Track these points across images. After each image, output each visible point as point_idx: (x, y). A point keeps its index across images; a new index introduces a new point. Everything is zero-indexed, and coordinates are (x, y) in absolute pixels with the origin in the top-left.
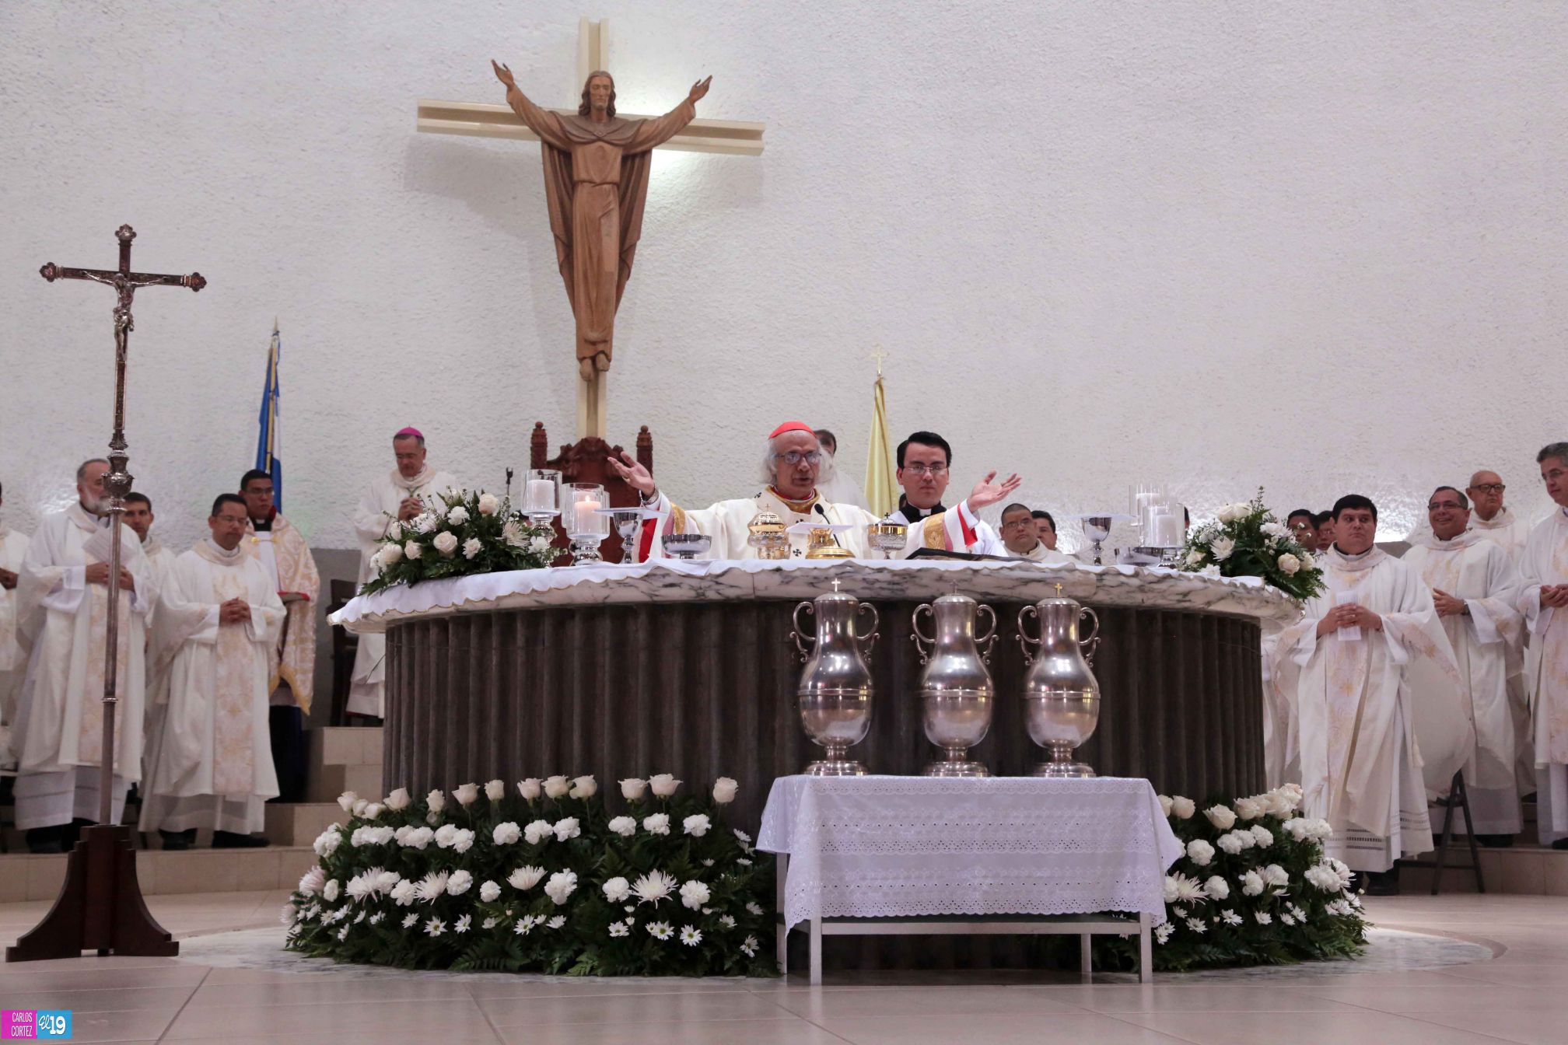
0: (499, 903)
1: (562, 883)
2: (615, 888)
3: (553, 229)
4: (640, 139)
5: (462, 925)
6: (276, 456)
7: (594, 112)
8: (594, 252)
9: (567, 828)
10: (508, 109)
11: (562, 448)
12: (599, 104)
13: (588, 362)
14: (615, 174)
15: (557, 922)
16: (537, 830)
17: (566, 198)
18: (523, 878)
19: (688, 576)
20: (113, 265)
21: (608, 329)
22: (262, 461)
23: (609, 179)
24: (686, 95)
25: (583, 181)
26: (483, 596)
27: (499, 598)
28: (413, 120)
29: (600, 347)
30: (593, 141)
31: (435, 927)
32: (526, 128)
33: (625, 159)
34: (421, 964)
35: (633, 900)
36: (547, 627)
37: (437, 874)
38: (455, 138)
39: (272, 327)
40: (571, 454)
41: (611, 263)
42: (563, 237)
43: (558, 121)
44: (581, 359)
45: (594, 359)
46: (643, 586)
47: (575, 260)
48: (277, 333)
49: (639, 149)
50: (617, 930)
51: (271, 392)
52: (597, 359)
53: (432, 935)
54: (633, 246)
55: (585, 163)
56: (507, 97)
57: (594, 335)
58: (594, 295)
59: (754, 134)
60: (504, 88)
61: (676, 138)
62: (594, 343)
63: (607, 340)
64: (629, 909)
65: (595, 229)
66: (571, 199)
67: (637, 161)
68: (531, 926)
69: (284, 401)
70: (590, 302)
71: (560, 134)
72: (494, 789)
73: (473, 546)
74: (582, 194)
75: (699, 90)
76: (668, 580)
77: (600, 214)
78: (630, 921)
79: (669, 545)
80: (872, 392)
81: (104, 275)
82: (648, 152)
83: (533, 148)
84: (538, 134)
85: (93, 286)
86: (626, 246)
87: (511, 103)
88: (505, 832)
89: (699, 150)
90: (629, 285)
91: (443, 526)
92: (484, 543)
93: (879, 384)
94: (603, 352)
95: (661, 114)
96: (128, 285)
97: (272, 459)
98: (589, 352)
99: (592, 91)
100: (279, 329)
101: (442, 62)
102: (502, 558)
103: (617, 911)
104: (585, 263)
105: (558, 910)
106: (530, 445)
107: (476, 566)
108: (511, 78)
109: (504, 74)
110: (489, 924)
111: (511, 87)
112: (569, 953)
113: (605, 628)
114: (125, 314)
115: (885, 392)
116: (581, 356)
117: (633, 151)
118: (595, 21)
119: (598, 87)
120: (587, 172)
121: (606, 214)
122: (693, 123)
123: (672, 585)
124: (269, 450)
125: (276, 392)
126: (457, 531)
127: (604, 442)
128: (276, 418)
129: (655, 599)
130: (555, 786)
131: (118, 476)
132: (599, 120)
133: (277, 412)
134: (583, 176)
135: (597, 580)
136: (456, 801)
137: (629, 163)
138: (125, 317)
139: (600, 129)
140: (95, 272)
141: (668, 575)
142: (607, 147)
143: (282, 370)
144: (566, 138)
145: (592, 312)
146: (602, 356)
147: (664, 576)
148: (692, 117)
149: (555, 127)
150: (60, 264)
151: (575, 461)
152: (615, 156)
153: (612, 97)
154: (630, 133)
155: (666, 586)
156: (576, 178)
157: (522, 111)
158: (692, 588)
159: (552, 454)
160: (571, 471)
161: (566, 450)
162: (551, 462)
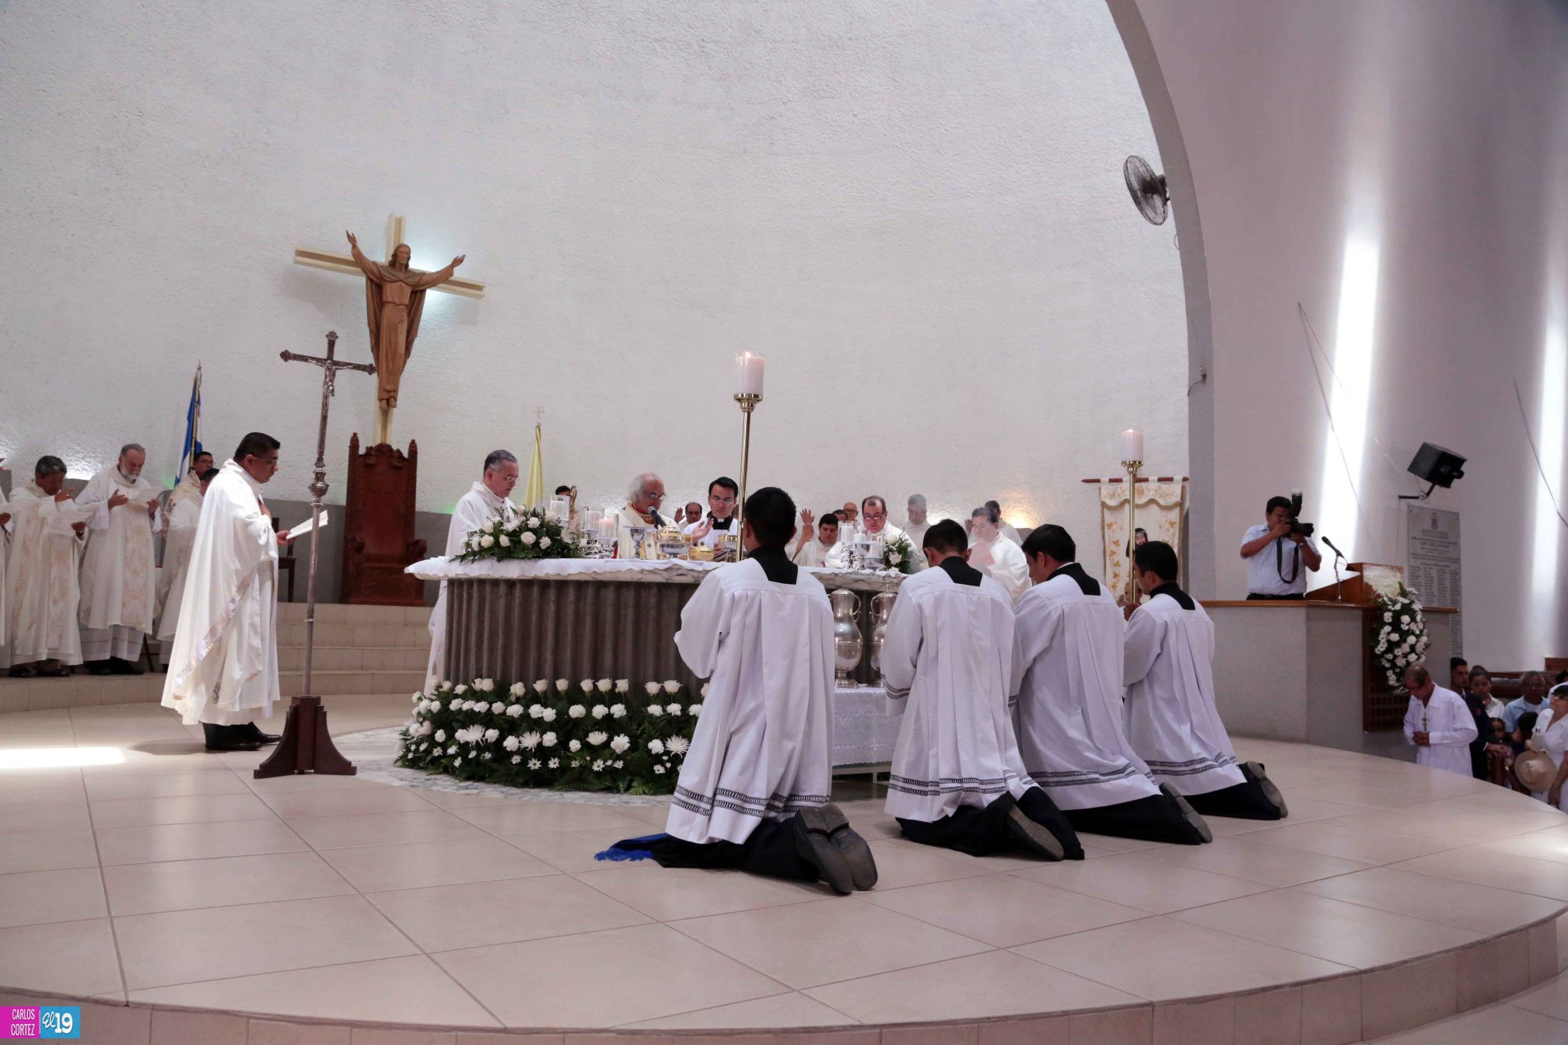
0: (581, 753)
1: (621, 742)
2: (656, 746)
3: (369, 326)
4: (422, 283)
5: (553, 764)
6: (198, 440)
7: (397, 265)
8: (392, 341)
9: (618, 710)
10: (352, 259)
11: (367, 448)
12: (402, 262)
13: (385, 401)
14: (406, 301)
15: (619, 764)
16: (599, 711)
17: (378, 312)
18: (596, 738)
19: (692, 570)
20: (324, 355)
21: (396, 383)
22: (189, 442)
23: (404, 303)
24: (450, 263)
25: (389, 302)
26: (557, 572)
27: (569, 575)
28: (290, 257)
29: (392, 394)
30: (397, 281)
31: (534, 764)
32: (359, 270)
33: (412, 293)
34: (525, 785)
35: (667, 752)
36: (590, 592)
37: (531, 733)
38: (312, 269)
39: (197, 364)
40: (373, 452)
41: (402, 349)
42: (374, 329)
43: (378, 268)
44: (381, 400)
45: (388, 400)
46: (665, 575)
47: (381, 344)
48: (200, 368)
49: (421, 288)
50: (659, 769)
51: (195, 403)
52: (390, 401)
53: (532, 769)
54: (412, 341)
55: (391, 292)
56: (352, 252)
57: (389, 387)
58: (391, 365)
59: (479, 288)
60: (351, 246)
61: (441, 285)
62: (389, 392)
63: (395, 391)
64: (665, 758)
65: (394, 329)
66: (381, 311)
67: (418, 295)
68: (602, 766)
69: (204, 408)
70: (388, 369)
71: (377, 274)
72: (562, 685)
73: (545, 542)
74: (388, 310)
75: (458, 262)
76: (680, 572)
77: (397, 322)
78: (668, 765)
79: (665, 548)
80: (533, 432)
81: (318, 360)
82: (424, 291)
83: (361, 281)
84: (365, 272)
85: (312, 366)
86: (410, 338)
87: (354, 256)
88: (576, 711)
89: (452, 293)
90: (409, 361)
91: (524, 527)
92: (552, 539)
93: (538, 427)
94: (393, 397)
95: (434, 271)
96: (334, 368)
97: (196, 441)
98: (385, 396)
99: (399, 254)
100: (201, 366)
101: (309, 227)
102: (562, 550)
103: (658, 759)
104: (387, 347)
105: (618, 757)
106: (349, 444)
107: (547, 554)
108: (355, 241)
109: (352, 239)
110: (575, 764)
111: (354, 247)
112: (627, 782)
113: (629, 596)
114: (331, 385)
116: (381, 398)
117: (417, 289)
118: (399, 216)
119: (403, 252)
120: (393, 297)
121: (401, 321)
122: (452, 278)
123: (682, 575)
124: (194, 436)
125: (199, 402)
126: (534, 531)
127: (390, 446)
128: (199, 419)
129: (669, 581)
130: (604, 685)
131: (320, 485)
132: (400, 270)
133: (199, 414)
134: (390, 299)
135: (636, 569)
136: (534, 690)
137: (413, 296)
138: (331, 388)
139: (401, 275)
140: (313, 358)
141: (680, 569)
142: (403, 285)
143: (203, 391)
144: (382, 278)
145: (388, 375)
146: (393, 400)
147: (678, 569)
148: (452, 275)
149: (376, 270)
150: (293, 351)
151: (374, 456)
152: (408, 290)
153: (409, 258)
154: (417, 279)
155: (678, 575)
156: (384, 299)
157: (359, 261)
158: (693, 577)
159: (362, 451)
160: (372, 461)
161: (369, 449)
162: (361, 456)
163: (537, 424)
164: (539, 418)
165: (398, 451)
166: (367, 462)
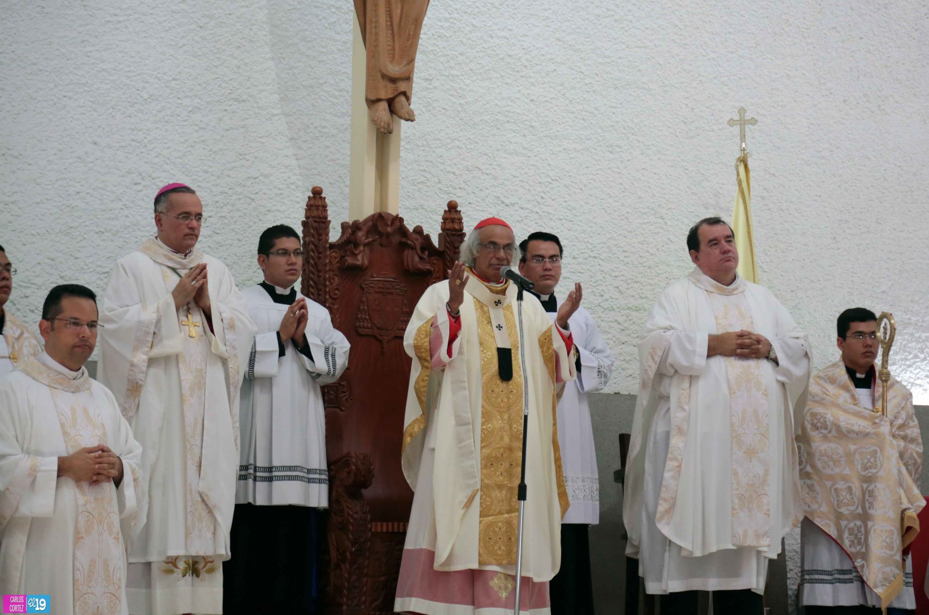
11: (346, 225)
13: (384, 105)
21: (413, 61)
29: (400, 86)
44: (372, 102)
45: (389, 102)
52: (396, 103)
57: (394, 70)
58: (397, 12)
62: (393, 80)
63: (407, 77)
70: (391, 22)
93: (744, 161)
94: (404, 94)
98: (385, 92)
115: (751, 174)
116: (373, 98)
127: (401, 220)
145: (393, 34)
146: (403, 99)
159: (334, 235)
160: (361, 259)
161: (351, 229)
162: (332, 246)
163: (738, 154)
164: (743, 137)
165: (418, 230)
166: (350, 260)
